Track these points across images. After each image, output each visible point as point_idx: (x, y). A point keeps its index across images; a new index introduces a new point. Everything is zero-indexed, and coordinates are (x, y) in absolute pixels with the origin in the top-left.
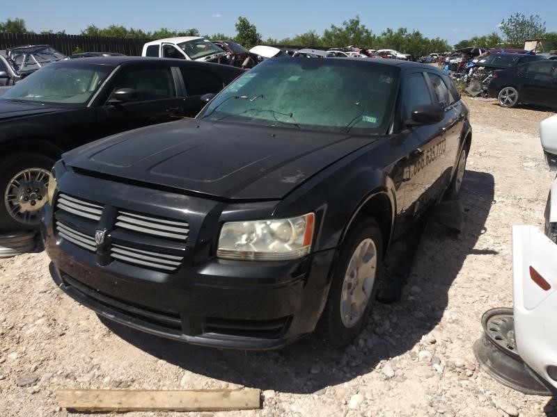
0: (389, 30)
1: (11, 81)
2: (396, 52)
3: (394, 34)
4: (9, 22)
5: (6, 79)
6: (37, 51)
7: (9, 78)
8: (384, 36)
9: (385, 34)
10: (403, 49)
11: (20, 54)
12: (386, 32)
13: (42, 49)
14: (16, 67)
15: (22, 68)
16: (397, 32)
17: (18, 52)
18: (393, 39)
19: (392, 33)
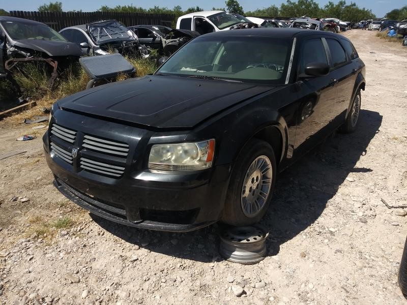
0: (330, 3)
1: (91, 50)
2: (338, 20)
3: (335, 6)
4: (51, 5)
5: (87, 49)
6: (107, 25)
7: (89, 48)
8: (327, 8)
9: (327, 6)
10: (342, 18)
11: (96, 27)
12: (328, 4)
13: (111, 23)
14: (94, 39)
15: (98, 39)
16: (337, 4)
17: (94, 27)
18: (335, 10)
19: (333, 5)
